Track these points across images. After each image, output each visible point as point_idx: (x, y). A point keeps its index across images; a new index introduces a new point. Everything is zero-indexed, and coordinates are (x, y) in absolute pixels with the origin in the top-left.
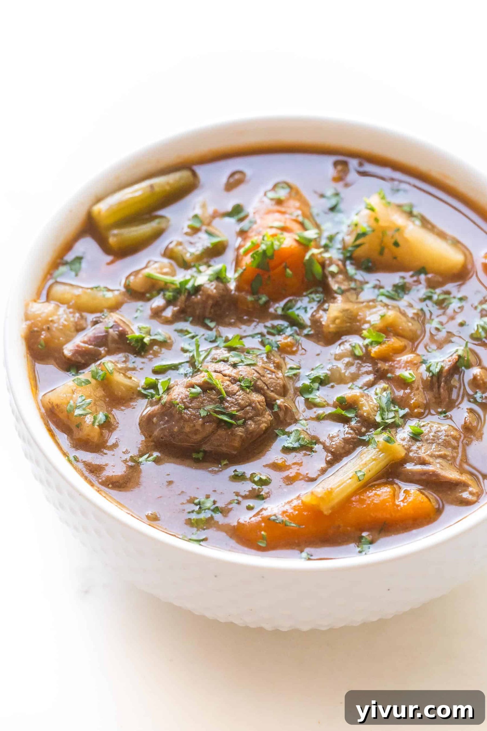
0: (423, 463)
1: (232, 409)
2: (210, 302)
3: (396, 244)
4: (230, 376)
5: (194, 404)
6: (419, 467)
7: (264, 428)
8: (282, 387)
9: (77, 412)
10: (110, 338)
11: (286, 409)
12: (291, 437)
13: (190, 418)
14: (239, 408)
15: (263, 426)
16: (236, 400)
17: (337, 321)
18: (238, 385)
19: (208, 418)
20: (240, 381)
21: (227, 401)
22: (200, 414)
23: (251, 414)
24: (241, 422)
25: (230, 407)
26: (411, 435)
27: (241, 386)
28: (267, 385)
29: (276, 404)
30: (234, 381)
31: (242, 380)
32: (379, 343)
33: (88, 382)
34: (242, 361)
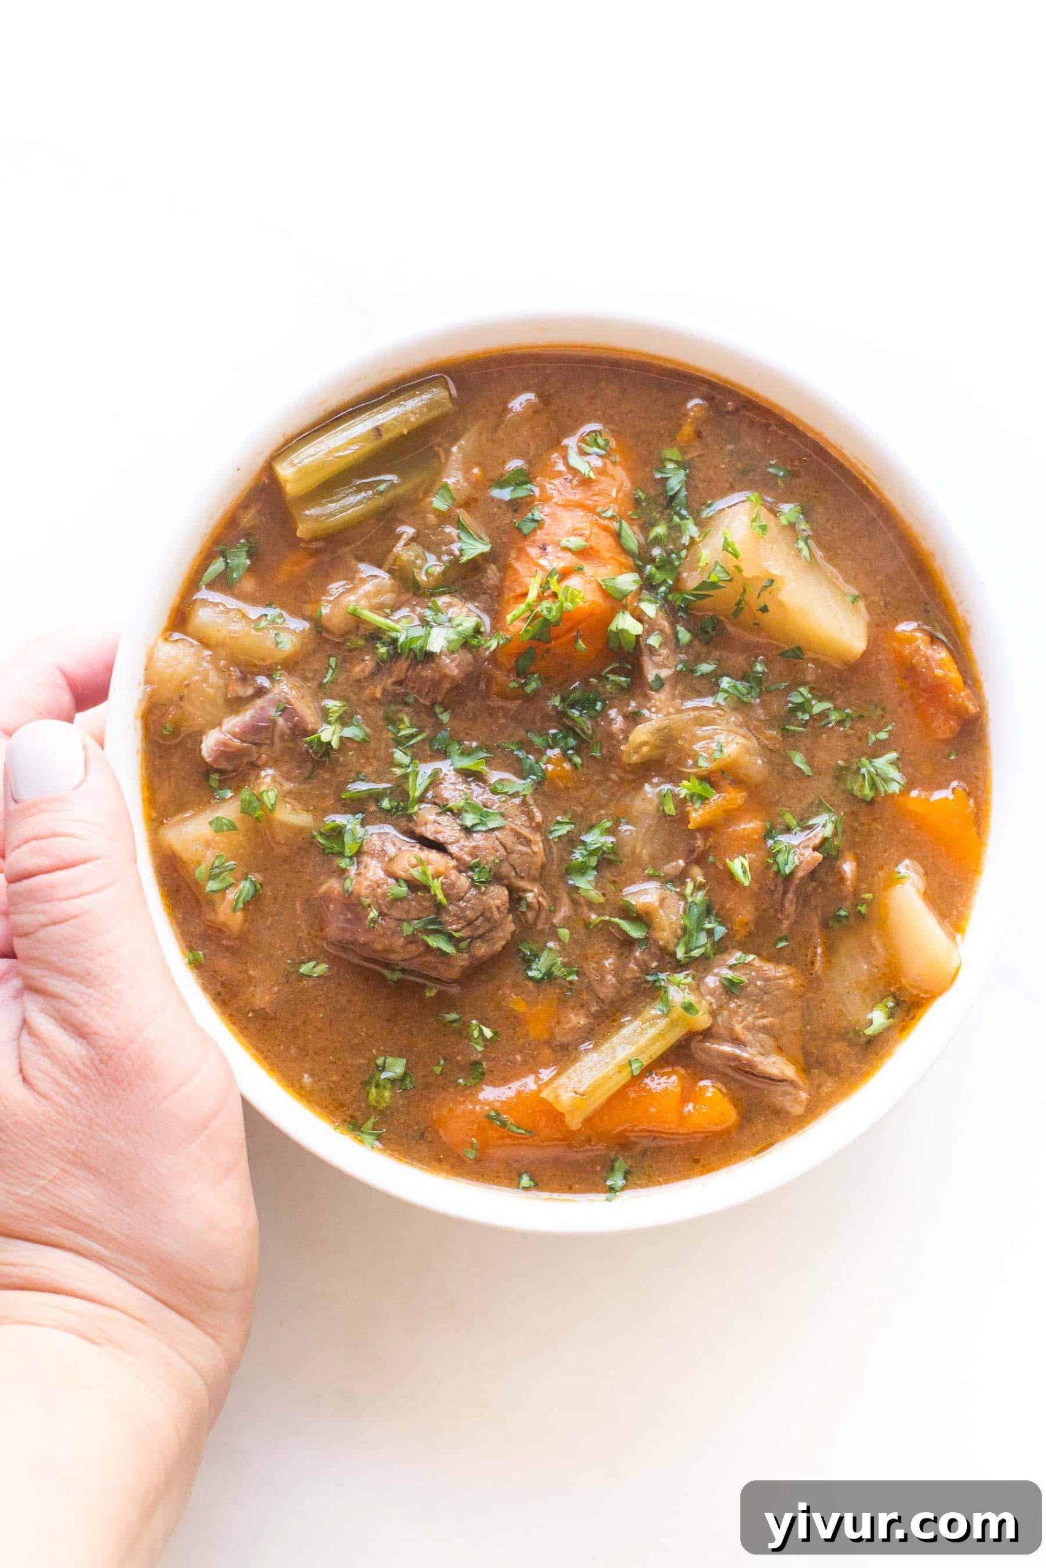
0: (736, 1041)
1: (454, 927)
2: (447, 685)
3: (765, 609)
4: (458, 859)
5: (395, 913)
6: (727, 1048)
7: (500, 949)
8: (538, 867)
9: (212, 886)
10: (277, 733)
11: (540, 907)
12: (541, 959)
13: (385, 933)
14: (465, 923)
15: (498, 947)
16: (463, 910)
17: (645, 749)
18: (469, 877)
19: (412, 939)
20: (472, 868)
21: (448, 912)
22: (402, 931)
23: (481, 931)
24: (463, 945)
25: (451, 924)
26: (725, 983)
27: (473, 879)
28: (514, 869)
29: (525, 899)
30: (463, 867)
31: (476, 867)
32: (704, 799)
33: (232, 827)
34: (482, 823)
